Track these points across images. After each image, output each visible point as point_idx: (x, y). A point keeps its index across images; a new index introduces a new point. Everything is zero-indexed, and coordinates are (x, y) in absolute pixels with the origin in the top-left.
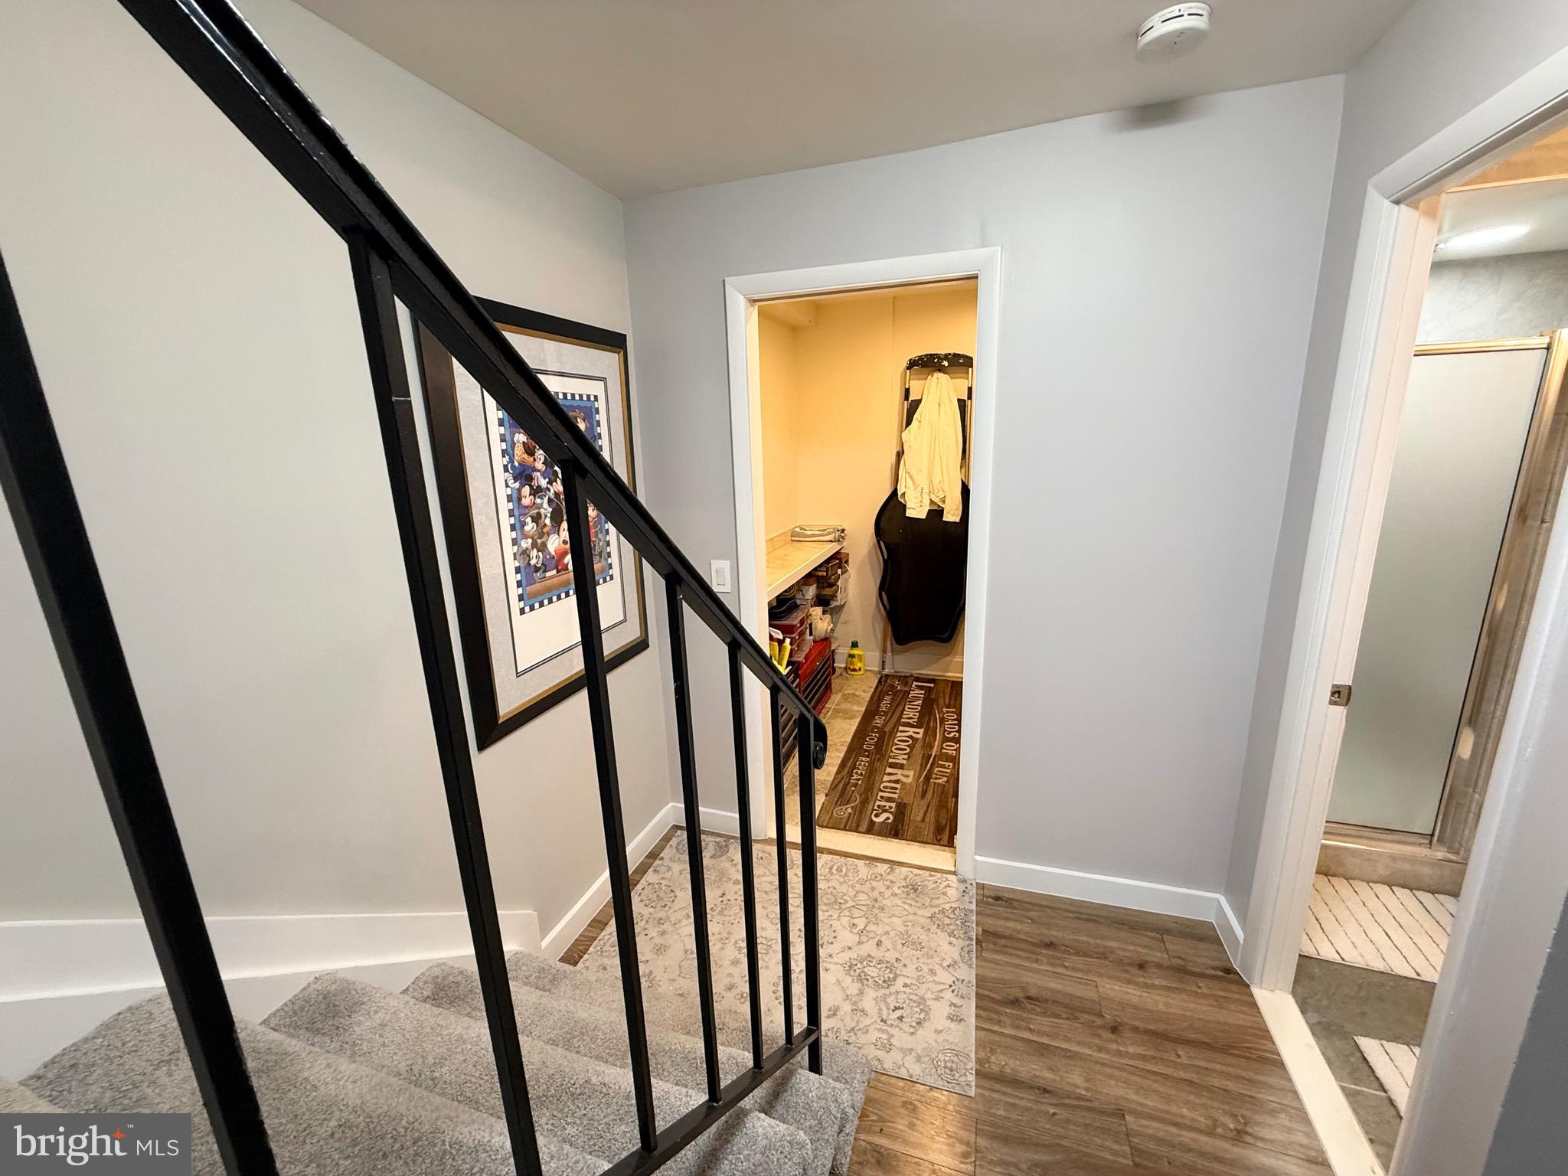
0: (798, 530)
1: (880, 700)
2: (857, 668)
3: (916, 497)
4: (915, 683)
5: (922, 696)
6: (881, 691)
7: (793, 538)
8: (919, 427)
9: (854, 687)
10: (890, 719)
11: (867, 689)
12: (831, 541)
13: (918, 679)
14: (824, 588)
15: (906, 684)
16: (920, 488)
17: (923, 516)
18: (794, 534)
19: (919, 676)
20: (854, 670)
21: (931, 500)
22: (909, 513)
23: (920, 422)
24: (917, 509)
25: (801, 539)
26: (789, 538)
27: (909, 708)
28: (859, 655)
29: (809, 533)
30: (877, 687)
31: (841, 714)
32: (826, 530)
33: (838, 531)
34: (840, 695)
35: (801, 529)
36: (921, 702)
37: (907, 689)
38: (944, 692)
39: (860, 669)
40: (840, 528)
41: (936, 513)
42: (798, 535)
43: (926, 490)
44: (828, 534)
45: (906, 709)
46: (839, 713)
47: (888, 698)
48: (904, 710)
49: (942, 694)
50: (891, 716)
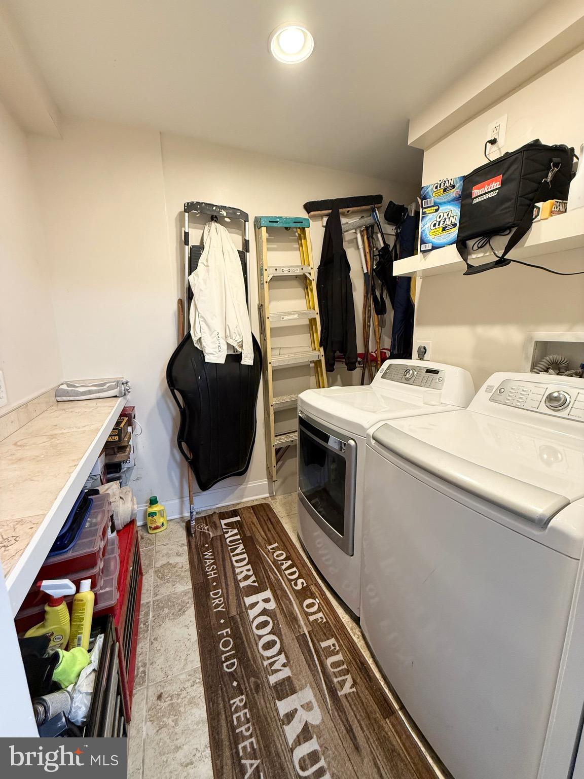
0: (64, 387)
1: (201, 562)
2: (160, 525)
3: (214, 342)
4: (223, 522)
5: (238, 537)
6: (196, 546)
7: (59, 399)
8: (208, 271)
9: (165, 552)
10: (227, 589)
11: (180, 549)
12: (116, 396)
13: (223, 516)
14: (115, 454)
15: (215, 526)
16: (216, 333)
17: (223, 361)
18: (58, 393)
19: (222, 511)
20: (157, 528)
21: (227, 343)
22: (208, 359)
23: (207, 266)
24: (215, 355)
25: (71, 398)
26: (54, 399)
27: (237, 561)
28: (160, 511)
29: (82, 390)
30: (189, 543)
31: (166, 610)
32: (104, 384)
33: (123, 384)
34: (152, 572)
35: (69, 385)
36: (242, 546)
37: (219, 533)
38: (253, 524)
39: (163, 525)
40: (124, 381)
41: (233, 358)
42: (66, 393)
43: (222, 335)
44: (110, 388)
45: (235, 564)
46: (162, 608)
47: (208, 554)
48: (233, 567)
49: (252, 526)
50: (227, 585)
